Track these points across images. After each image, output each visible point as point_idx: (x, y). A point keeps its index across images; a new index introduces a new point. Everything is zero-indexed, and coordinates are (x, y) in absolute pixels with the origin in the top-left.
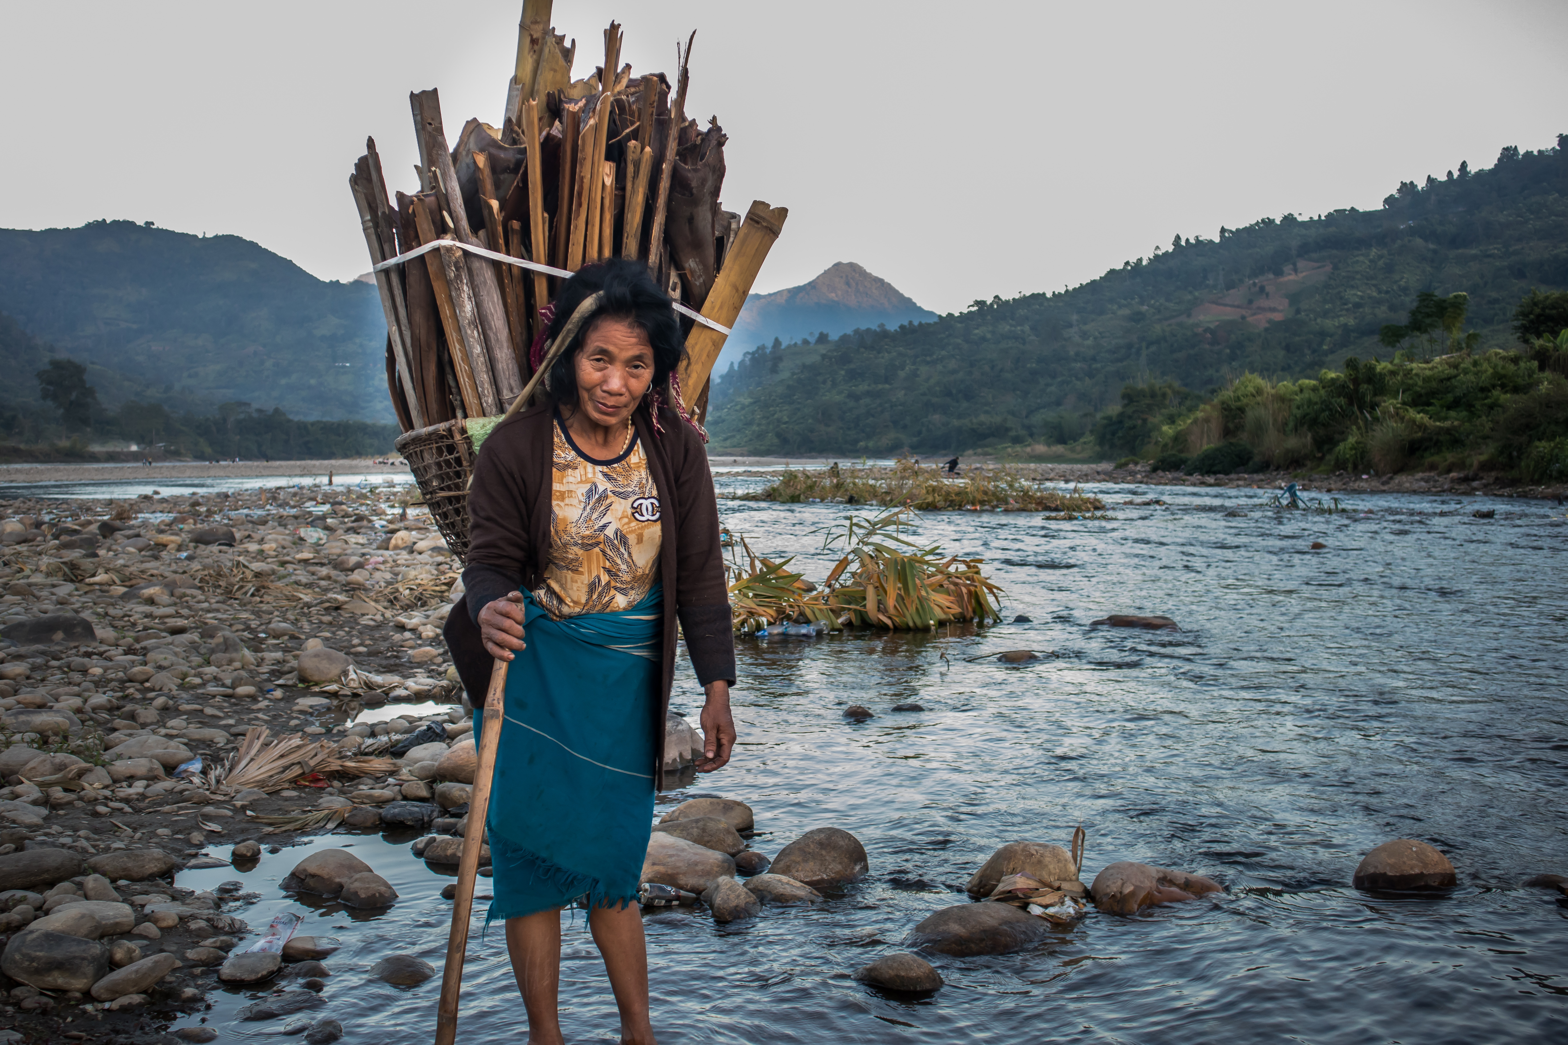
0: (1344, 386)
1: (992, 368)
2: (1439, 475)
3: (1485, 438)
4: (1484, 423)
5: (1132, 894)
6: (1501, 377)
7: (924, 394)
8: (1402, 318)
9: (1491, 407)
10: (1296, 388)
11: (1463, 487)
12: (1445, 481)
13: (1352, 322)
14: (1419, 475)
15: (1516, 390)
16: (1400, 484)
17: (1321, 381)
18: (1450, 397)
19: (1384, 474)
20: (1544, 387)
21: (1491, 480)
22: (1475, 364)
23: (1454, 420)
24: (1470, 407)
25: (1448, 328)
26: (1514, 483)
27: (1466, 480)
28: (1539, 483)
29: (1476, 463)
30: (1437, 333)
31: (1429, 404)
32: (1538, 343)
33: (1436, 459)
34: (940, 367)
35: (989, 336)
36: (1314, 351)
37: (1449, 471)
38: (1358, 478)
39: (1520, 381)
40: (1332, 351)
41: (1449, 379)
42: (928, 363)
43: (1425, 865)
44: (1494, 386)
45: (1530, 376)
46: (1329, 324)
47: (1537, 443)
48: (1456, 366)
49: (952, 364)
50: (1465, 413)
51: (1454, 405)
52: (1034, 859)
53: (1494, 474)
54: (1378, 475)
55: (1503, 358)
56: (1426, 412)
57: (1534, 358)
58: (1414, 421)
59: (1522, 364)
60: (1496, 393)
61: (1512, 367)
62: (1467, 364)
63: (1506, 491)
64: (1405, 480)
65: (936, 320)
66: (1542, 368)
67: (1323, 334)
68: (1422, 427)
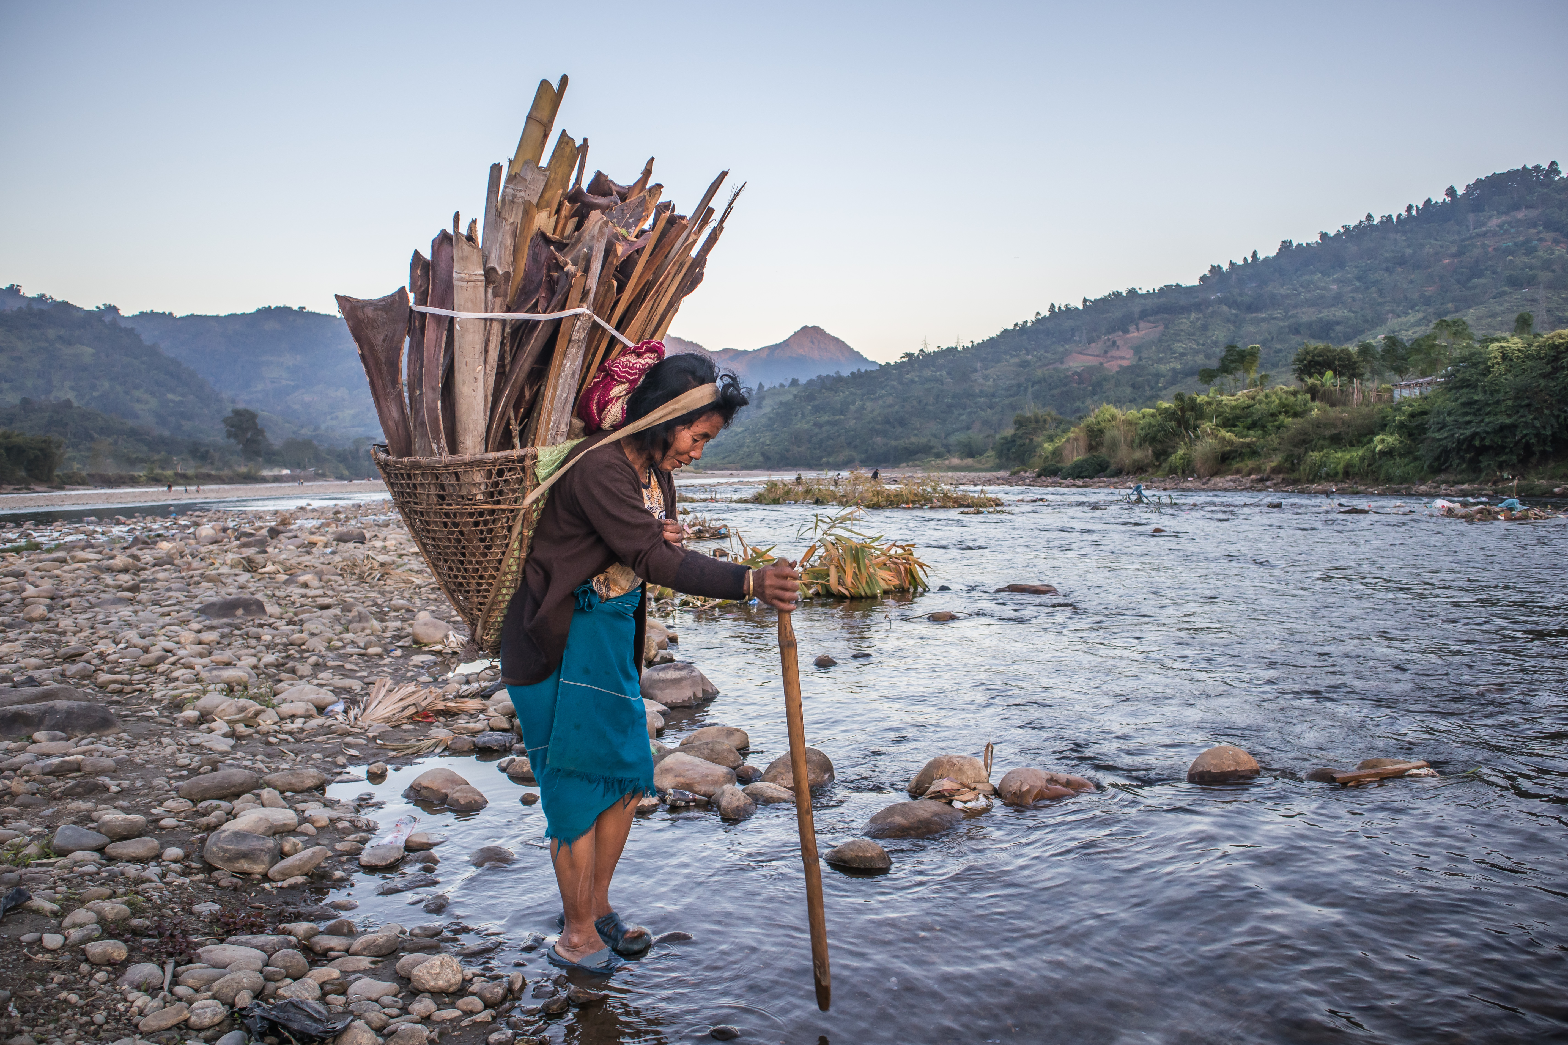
0: (1174, 413)
1: (920, 402)
2: (1243, 477)
3: (1275, 450)
4: (1274, 439)
5: (1028, 791)
6: (1285, 406)
7: (869, 423)
8: (1215, 364)
9: (1278, 428)
10: (1140, 415)
11: (1259, 486)
12: (1247, 481)
13: (1179, 367)
14: (1229, 477)
15: (1295, 415)
16: (1215, 484)
17: (1157, 409)
18: (1249, 421)
19: (1204, 477)
20: (1315, 413)
21: (1279, 480)
22: (1267, 396)
23: (1252, 437)
24: (1263, 427)
25: (1247, 371)
26: (1295, 482)
27: (1261, 480)
28: (1312, 482)
29: (1268, 468)
30: (1239, 374)
31: (1235, 426)
32: (1310, 381)
33: (1240, 465)
34: (881, 402)
35: (916, 379)
36: (1152, 388)
37: (1250, 474)
38: (1186, 480)
39: (1298, 409)
40: (1165, 388)
41: (1248, 407)
42: (872, 399)
43: (1239, 764)
44: (1280, 413)
45: (1305, 405)
46: (1163, 368)
47: (1311, 453)
48: (1253, 398)
49: (890, 400)
50: (1260, 432)
51: (1253, 426)
52: (956, 768)
53: (1281, 476)
54: (1199, 477)
55: (1286, 392)
56: (1233, 432)
57: (1307, 392)
58: (1224, 438)
59: (1299, 397)
60: (1282, 417)
61: (1292, 399)
62: (1261, 396)
63: (1290, 488)
64: (1218, 481)
65: (878, 368)
66: (1313, 399)
67: (1158, 375)
68: (1230, 442)
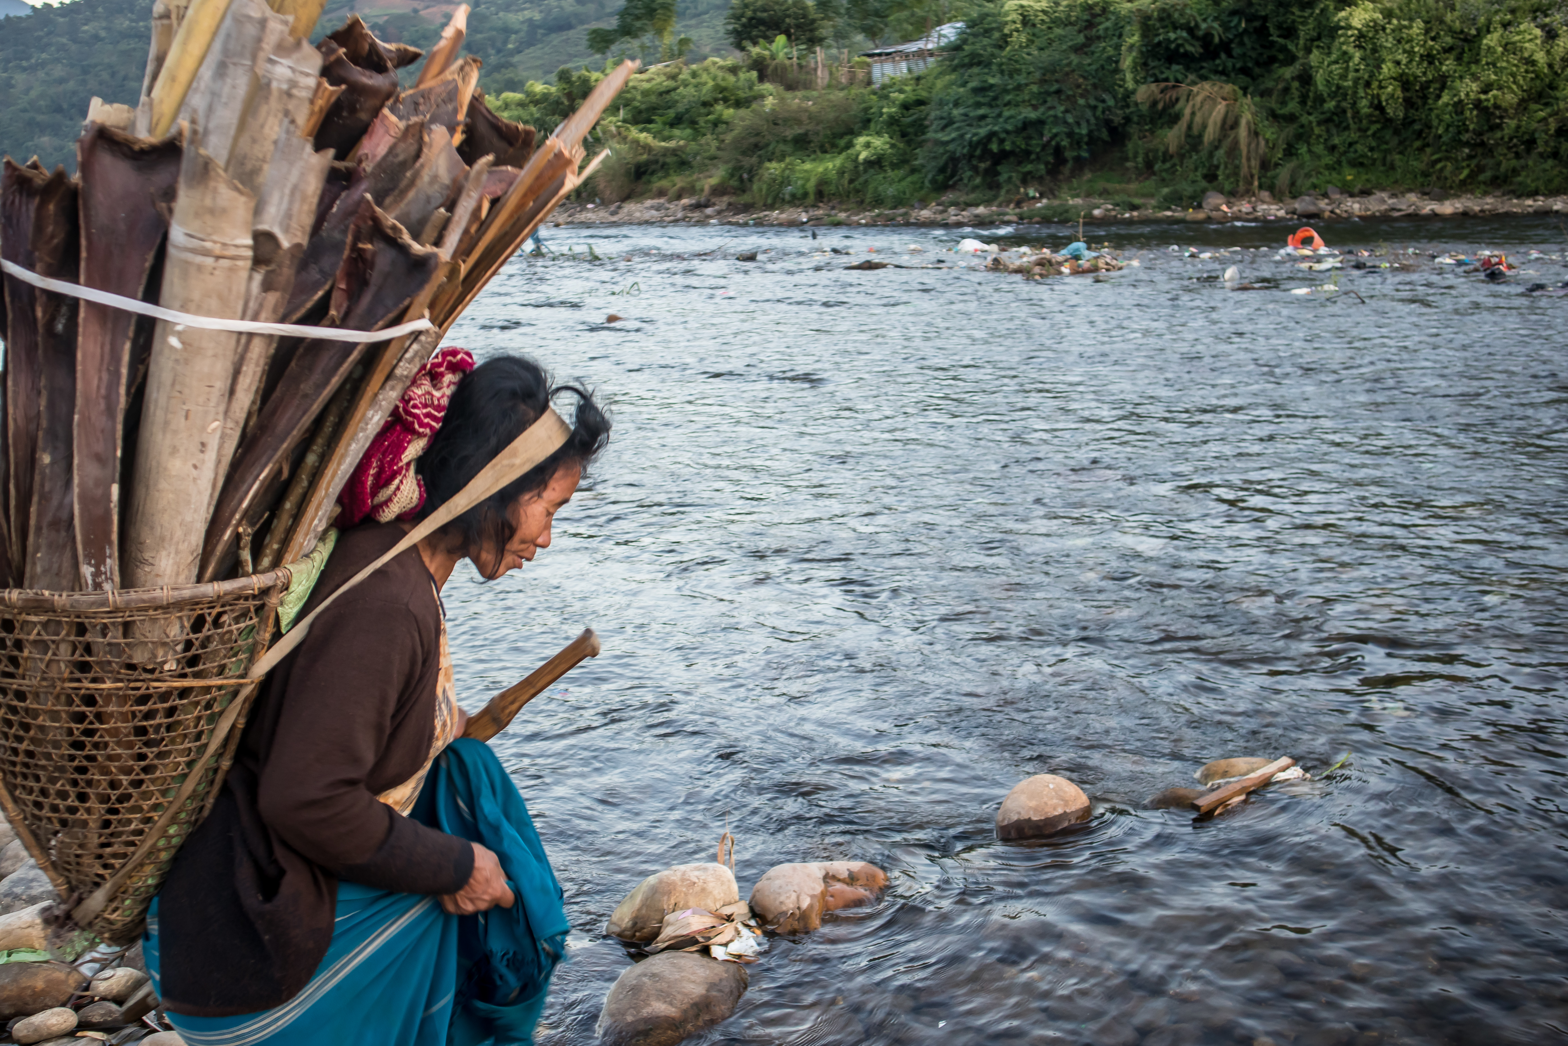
0: (558, 103)
2: (670, 201)
3: (713, 158)
4: (709, 141)
6: (723, 90)
7: (24, 110)
8: (613, 23)
9: (716, 124)
10: (499, 103)
11: (696, 215)
12: (677, 208)
14: (649, 203)
15: (738, 104)
16: (630, 214)
17: (528, 94)
18: (671, 113)
19: (613, 202)
20: (770, 102)
21: (724, 206)
22: (694, 75)
23: (679, 139)
24: (693, 123)
25: (660, 32)
26: (747, 208)
27: (698, 206)
28: (771, 207)
29: (707, 188)
30: (647, 39)
31: (650, 121)
32: (755, 50)
33: (664, 183)
34: (41, 74)
35: (103, 34)
37: (679, 197)
38: (584, 209)
39: (742, 94)
41: (668, 92)
42: (24, 69)
43: (1066, 803)
44: (716, 100)
45: (751, 88)
47: (768, 164)
48: (673, 77)
49: (58, 71)
50: (688, 131)
51: (676, 122)
53: (726, 199)
54: (605, 203)
55: (721, 68)
56: (648, 131)
57: (751, 68)
58: (636, 142)
59: (742, 76)
60: (719, 107)
61: (732, 79)
62: (685, 75)
63: (741, 218)
64: (633, 209)
65: (29, 12)
66: (762, 78)
67: (507, 31)
68: (647, 148)
